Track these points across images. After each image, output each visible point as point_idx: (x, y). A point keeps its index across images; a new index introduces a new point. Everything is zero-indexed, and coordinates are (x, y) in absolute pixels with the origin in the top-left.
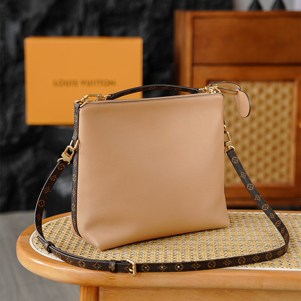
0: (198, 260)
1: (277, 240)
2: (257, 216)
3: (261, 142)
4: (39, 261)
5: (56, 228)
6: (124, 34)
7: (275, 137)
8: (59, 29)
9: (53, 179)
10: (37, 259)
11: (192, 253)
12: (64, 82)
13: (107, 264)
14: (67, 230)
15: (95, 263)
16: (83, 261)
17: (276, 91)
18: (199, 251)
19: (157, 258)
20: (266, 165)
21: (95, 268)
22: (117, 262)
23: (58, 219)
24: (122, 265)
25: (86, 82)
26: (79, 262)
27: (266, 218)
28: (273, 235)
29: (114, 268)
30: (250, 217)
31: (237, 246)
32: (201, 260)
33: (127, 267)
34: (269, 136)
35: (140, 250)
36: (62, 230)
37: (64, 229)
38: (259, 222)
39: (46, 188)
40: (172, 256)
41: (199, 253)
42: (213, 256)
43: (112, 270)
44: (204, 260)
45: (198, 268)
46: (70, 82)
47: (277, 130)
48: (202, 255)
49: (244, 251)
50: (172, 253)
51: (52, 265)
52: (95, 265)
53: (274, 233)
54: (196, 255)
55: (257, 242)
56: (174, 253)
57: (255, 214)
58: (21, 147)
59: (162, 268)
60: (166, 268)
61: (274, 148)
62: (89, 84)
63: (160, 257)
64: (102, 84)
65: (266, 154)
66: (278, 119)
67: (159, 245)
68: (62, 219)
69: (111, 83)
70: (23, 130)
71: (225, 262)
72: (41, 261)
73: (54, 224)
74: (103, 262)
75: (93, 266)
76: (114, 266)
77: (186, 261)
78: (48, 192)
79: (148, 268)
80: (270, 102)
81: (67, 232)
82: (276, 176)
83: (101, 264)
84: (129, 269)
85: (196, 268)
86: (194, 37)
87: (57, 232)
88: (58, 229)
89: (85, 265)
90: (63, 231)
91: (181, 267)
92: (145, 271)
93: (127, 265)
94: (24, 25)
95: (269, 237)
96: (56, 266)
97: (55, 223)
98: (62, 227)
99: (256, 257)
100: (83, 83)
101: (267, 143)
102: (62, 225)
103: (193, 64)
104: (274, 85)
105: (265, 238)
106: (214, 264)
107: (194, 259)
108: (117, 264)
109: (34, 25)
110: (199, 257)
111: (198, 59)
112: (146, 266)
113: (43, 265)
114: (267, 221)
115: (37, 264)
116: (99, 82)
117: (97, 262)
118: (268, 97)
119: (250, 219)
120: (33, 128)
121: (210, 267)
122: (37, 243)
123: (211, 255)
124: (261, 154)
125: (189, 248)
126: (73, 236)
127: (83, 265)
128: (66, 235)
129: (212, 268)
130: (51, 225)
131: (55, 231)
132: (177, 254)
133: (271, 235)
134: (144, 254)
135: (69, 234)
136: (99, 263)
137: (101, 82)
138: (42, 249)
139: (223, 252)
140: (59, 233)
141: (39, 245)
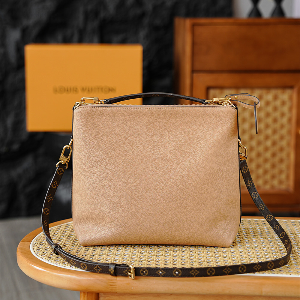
0: (198, 266)
1: (277, 246)
2: (256, 222)
3: (261, 149)
4: (39, 267)
5: (57, 235)
6: (124, 42)
7: (274, 143)
8: (60, 37)
9: (54, 186)
10: (37, 265)
11: (192, 260)
12: (65, 89)
13: (107, 267)
14: (67, 237)
15: (96, 265)
16: (85, 263)
17: (276, 98)
18: (199, 257)
19: (157, 264)
20: (266, 172)
21: (96, 271)
22: (116, 265)
23: (58, 226)
24: (121, 268)
25: (86, 89)
26: (81, 264)
27: (265, 224)
28: (272, 242)
29: (113, 271)
30: (250, 223)
31: (237, 252)
32: (201, 267)
33: (126, 271)
34: (269, 143)
35: (140, 256)
36: (62, 236)
37: (64, 236)
38: (259, 229)
39: (49, 197)
40: (172, 262)
41: (199, 260)
42: (213, 262)
43: (112, 273)
44: (204, 266)
45: (197, 275)
46: (71, 89)
47: (277, 137)
48: (202, 261)
49: (244, 257)
50: (172, 260)
51: (52, 271)
52: (96, 267)
53: (274, 240)
54: (196, 262)
55: (256, 248)
56: (174, 260)
57: (254, 220)
58: (22, 153)
59: (160, 273)
60: (164, 273)
61: (274, 155)
62: (89, 91)
63: (160, 263)
64: (102, 91)
65: (266, 161)
66: (277, 125)
67: (159, 251)
68: (62, 226)
69: (111, 90)
70: (24, 137)
71: (225, 270)
72: (41, 267)
73: (54, 230)
74: (103, 265)
75: (94, 268)
76: (113, 269)
77: (186, 267)
78: (50, 200)
79: (146, 272)
80: (270, 109)
81: (67, 239)
82: (275, 182)
83: (101, 266)
84: (128, 272)
85: (195, 274)
86: (194, 44)
87: (57, 239)
88: (58, 235)
89: (87, 268)
90: (63, 238)
91: (179, 273)
92: (143, 275)
93: (126, 269)
94: (24, 32)
95: (268, 243)
96: (56, 273)
97: (56, 229)
98: (62, 234)
99: (257, 266)
100: (83, 89)
101: (266, 149)
102: (62, 232)
103: (193, 71)
104: (273, 92)
105: (265, 244)
106: (213, 271)
107: (194, 266)
108: (116, 267)
109: (34, 32)
110: (199, 263)
111: (198, 66)
112: (144, 270)
113: (44, 271)
114: (266, 227)
115: (37, 270)
116: (99, 89)
117: (97, 265)
118: (268, 103)
119: (249, 225)
120: (34, 135)
121: (209, 274)
122: (37, 250)
123: (210, 261)
124: (261, 160)
125: (188, 255)
126: (73, 243)
127: (85, 267)
128: (66, 241)
129: (211, 275)
130: (52, 232)
131: (55, 238)
132: (176, 261)
133: (271, 241)
134: (144, 261)
135: (69, 241)
136: (100, 266)
137: (101, 89)
138: (42, 255)
139: (222, 258)
140: (59, 239)
141: (39, 251)
